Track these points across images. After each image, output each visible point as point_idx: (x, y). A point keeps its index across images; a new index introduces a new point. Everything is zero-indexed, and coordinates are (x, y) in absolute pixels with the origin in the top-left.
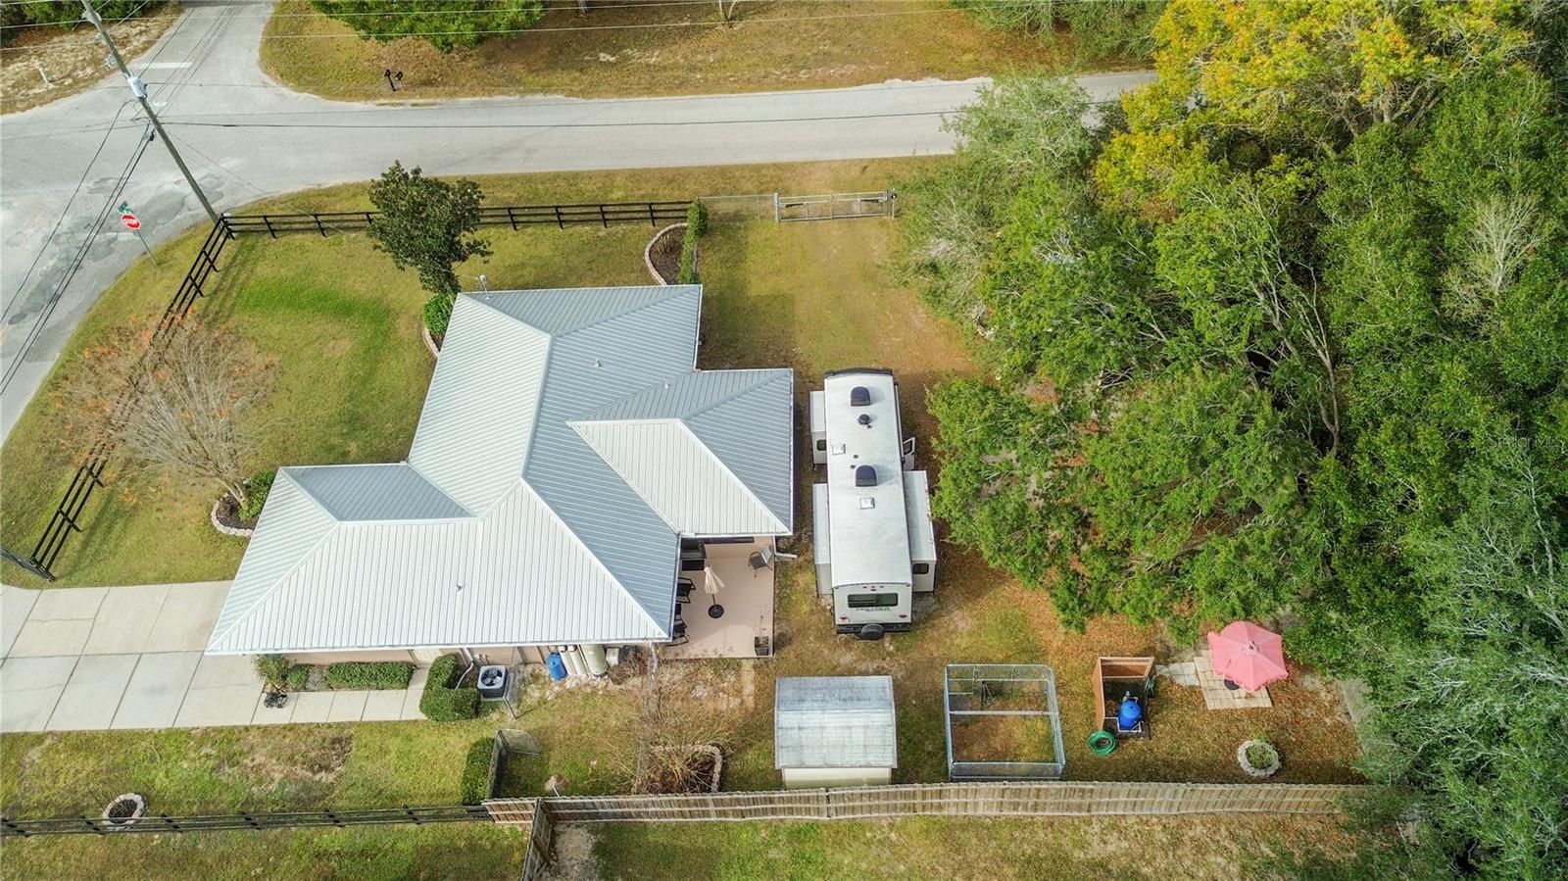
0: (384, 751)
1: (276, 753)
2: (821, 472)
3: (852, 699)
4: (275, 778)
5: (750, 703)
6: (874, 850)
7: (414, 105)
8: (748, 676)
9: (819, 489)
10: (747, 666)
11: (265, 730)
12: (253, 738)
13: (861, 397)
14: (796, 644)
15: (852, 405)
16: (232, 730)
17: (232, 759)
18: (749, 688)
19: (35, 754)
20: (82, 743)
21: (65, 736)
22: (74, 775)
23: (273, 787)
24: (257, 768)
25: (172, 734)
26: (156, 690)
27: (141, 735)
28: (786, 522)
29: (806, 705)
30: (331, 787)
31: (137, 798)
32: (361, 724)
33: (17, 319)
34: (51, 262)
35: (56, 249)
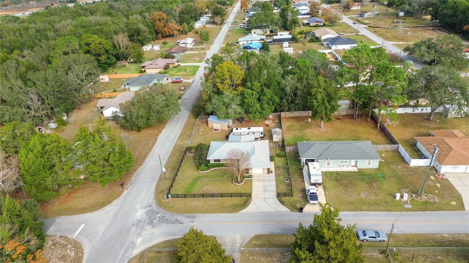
0: (278, 164)
1: (279, 171)
4: (282, 170)
7: (130, 185)
20: (278, 187)
22: (282, 186)
25: (276, 180)
26: (270, 183)
27: (276, 182)
30: (283, 167)
33: (182, 223)
34: (163, 224)
35: (158, 225)
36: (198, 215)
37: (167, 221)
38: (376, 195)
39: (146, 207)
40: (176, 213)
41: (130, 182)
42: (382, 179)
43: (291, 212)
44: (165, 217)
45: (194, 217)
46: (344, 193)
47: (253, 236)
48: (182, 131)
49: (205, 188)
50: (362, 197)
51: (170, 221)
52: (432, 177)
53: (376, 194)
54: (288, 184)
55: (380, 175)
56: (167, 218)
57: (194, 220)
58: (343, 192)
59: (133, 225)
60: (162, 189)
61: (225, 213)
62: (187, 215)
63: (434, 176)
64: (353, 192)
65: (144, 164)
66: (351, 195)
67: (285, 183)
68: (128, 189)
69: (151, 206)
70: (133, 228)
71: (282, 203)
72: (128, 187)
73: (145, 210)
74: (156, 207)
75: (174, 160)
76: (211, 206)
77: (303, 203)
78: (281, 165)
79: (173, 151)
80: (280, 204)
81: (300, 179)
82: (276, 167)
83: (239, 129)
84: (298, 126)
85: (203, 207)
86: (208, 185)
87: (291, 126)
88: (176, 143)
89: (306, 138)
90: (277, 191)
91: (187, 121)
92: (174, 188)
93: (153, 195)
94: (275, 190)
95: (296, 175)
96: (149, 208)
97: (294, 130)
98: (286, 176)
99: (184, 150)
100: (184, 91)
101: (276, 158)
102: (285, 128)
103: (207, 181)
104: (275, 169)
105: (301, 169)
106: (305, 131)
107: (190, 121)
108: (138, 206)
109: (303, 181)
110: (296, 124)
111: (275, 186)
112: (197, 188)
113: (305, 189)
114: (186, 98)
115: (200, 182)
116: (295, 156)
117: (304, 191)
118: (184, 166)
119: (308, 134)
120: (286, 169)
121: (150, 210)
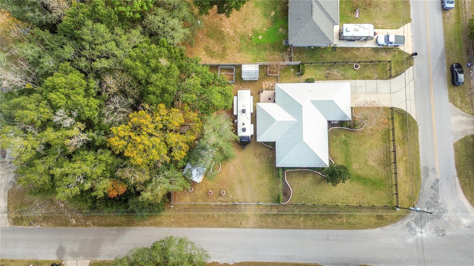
0: (320, 76)
1: (337, 76)
2: (252, 114)
3: (248, 73)
4: (335, 72)
5: (263, 83)
6: (246, 61)
8: (264, 87)
9: (252, 111)
10: (264, 89)
12: (341, 78)
13: (244, 130)
14: (257, 93)
15: (245, 128)
16: (345, 80)
17: (343, 75)
18: (264, 85)
19: (376, 76)
20: (369, 78)
21: (372, 79)
22: (367, 73)
23: (335, 70)
24: (338, 73)
25: (355, 79)
26: (361, 87)
27: (360, 79)
28: (258, 106)
29: (254, 72)
30: (326, 70)
31: (355, 68)
32: (325, 80)
33: (438, 181)
34: (440, 201)
35: (441, 206)
36: (422, 164)
37: (435, 198)
39: (411, 229)
40: (421, 191)
43: (414, 66)
44: (428, 201)
45: (426, 169)
46: (379, 8)
47: (451, 104)
49: (371, 163)
51: (434, 194)
54: (365, 66)
56: (430, 200)
57: (430, 168)
58: (378, 9)
59: (444, 235)
60: (373, 220)
61: (418, 135)
62: (422, 177)
67: (360, 69)
69: (409, 225)
70: (448, 233)
71: (397, 75)
73: (418, 229)
74: (410, 217)
75: (302, 219)
76: (404, 152)
77: (397, 52)
78: (322, 72)
79: (276, 226)
80: (400, 76)
81: (354, 52)
82: (327, 77)
83: (244, 127)
84: (211, 42)
85: (406, 162)
86: (366, 161)
87: (210, 52)
88: (253, 228)
89: (250, 35)
90: (377, 79)
91: (170, 226)
92: (373, 203)
93: (387, 228)
94: (374, 80)
95: (347, 56)
96: (413, 225)
97: (224, 49)
98: (347, 66)
99: (275, 211)
100: (11, 263)
101: (304, 77)
102: (216, 61)
103: (358, 164)
104: (332, 79)
105: (334, 49)
106: (228, 34)
107: (172, 220)
108: (410, 240)
109: (358, 49)
110: (203, 44)
111: (368, 81)
112: (372, 173)
113: (373, 48)
114: (54, 251)
115: (360, 173)
116: (300, 53)
117: (376, 50)
118: (321, 201)
119: (238, 30)
120: (331, 66)
121: (415, 222)
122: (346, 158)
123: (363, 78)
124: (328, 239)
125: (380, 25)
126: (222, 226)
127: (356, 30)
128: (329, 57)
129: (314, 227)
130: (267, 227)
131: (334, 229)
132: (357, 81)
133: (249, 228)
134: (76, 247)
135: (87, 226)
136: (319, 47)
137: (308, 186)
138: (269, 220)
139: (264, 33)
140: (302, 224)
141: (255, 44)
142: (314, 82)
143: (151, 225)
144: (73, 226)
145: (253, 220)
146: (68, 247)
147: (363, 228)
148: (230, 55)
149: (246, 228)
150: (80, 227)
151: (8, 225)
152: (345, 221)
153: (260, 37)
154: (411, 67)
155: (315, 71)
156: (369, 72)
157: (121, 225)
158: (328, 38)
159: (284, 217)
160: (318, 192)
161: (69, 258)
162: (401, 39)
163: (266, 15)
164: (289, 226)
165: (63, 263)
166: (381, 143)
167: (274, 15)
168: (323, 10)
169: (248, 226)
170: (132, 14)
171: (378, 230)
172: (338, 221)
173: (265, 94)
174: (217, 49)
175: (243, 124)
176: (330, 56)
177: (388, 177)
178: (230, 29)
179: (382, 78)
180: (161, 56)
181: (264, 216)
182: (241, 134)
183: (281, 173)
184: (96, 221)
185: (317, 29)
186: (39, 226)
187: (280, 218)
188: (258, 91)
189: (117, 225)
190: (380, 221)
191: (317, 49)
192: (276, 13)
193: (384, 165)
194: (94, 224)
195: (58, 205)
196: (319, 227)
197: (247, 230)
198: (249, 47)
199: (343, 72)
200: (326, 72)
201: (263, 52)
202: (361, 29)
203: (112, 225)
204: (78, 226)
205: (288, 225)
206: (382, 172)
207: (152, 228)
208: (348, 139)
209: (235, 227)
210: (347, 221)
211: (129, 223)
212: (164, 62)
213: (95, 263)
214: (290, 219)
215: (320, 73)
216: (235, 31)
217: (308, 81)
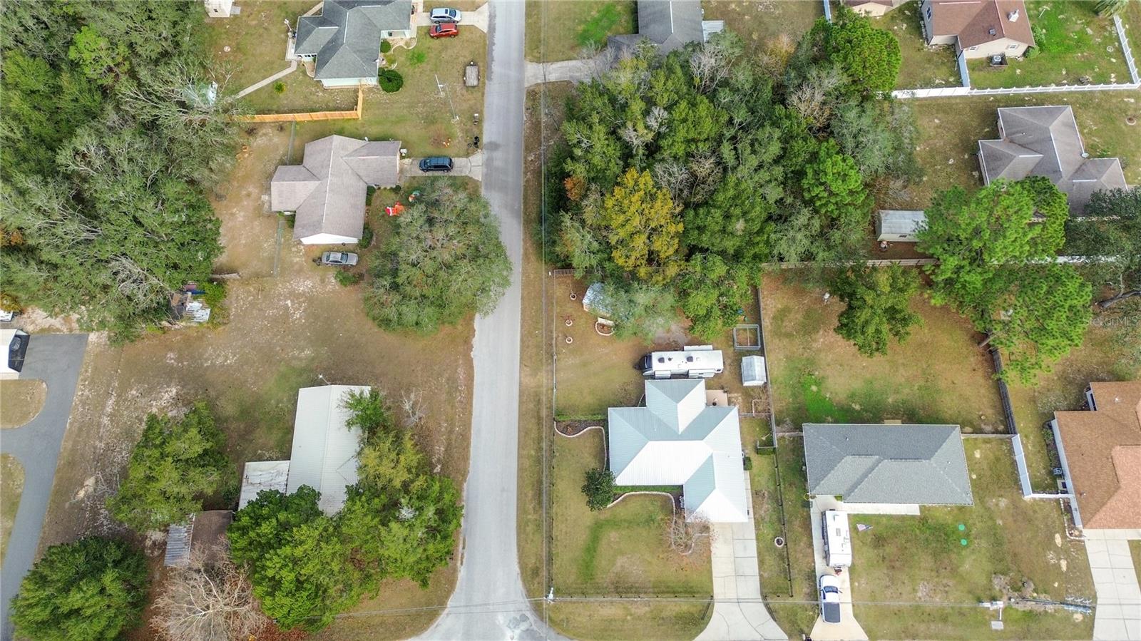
0: (759, 481)
1: (761, 509)
2: (686, 372)
3: (751, 365)
4: (767, 506)
7: (464, 548)
8: (732, 395)
9: (690, 373)
10: (730, 395)
11: (755, 514)
12: (757, 516)
14: (722, 383)
15: (664, 363)
16: (755, 523)
17: (763, 519)
18: (736, 395)
19: (766, 575)
20: (761, 562)
21: (760, 568)
22: (771, 560)
23: (769, 506)
24: (765, 512)
25: (757, 539)
26: (745, 548)
27: (758, 547)
28: (700, 383)
30: (769, 492)
31: (776, 539)
32: (751, 488)
38: (947, 592)
39: (517, 622)
41: (461, 538)
42: (964, 542)
46: (888, 584)
48: (522, 327)
49: (620, 561)
50: (920, 598)
52: (1058, 539)
53: (946, 589)
54: (781, 557)
55: (962, 528)
58: (886, 582)
60: (532, 561)
63: (1064, 537)
64: (904, 583)
65: (471, 469)
66: (900, 591)
67: (776, 548)
68: (464, 560)
71: (771, 611)
72: (462, 554)
73: (518, 632)
74: (535, 622)
75: (533, 453)
76: (639, 618)
77: (811, 613)
78: (765, 484)
79: (522, 415)
80: (769, 616)
81: (805, 539)
82: (756, 494)
83: (666, 360)
84: (799, 316)
85: (623, 621)
86: (622, 553)
87: (781, 315)
88: (520, 381)
89: (817, 373)
90: (761, 576)
91: (523, 274)
92: (557, 563)
93: (520, 584)
94: (757, 571)
95: (797, 524)
96: (524, 626)
97: (788, 335)
98: (777, 526)
99: (544, 413)
100: (480, 94)
101: (754, 457)
102: (768, 324)
103: (618, 540)
104: (754, 502)
105: (807, 505)
106: (815, 341)
107: (532, 276)
108: (501, 619)
109: (811, 545)
110: (793, 304)
111: (756, 561)
112: (604, 563)
113: (814, 571)
114: (494, 139)
115: (604, 542)
116: (793, 450)
117: (812, 576)
118: (559, 480)
119: (822, 355)
120: (777, 500)
121: (527, 630)
122: (625, 521)
123: (759, 554)
124: (503, 490)
125: (856, 584)
126: (522, 341)
127: (838, 532)
128: (790, 496)
129: (521, 469)
130: (521, 403)
131: (518, 499)
132: (754, 543)
133: (520, 378)
134: (498, 163)
135: (525, 173)
136: (806, 480)
137: (582, 461)
138: (531, 406)
139: (822, 393)
140: (525, 452)
141: (802, 380)
142: (745, 469)
143: (526, 249)
144: (525, 158)
145: (531, 382)
146: (498, 155)
147: (519, 546)
148: (781, 345)
149: (520, 373)
150: (523, 166)
151: (526, 85)
152: (530, 517)
153: (814, 388)
154: (786, 637)
155: (766, 475)
156: (772, 563)
157: (525, 213)
158: (818, 484)
159: (535, 427)
160: (572, 476)
161: (485, 156)
162: (833, 614)
163: (852, 396)
164: (523, 434)
165: (479, 150)
166: (652, 579)
167: (854, 409)
168: (865, 475)
169: (522, 375)
170: (806, 186)
171: (516, 568)
172: (530, 507)
173: (721, 396)
174: (788, 325)
175: (670, 359)
176: (793, 497)
177: (599, 588)
178: (823, 342)
179: (762, 585)
180: (746, 221)
181: (537, 399)
182: (655, 356)
183: (600, 417)
184: (531, 183)
185: (830, 465)
186: (525, 119)
187: (533, 420)
188: (725, 386)
189: (526, 209)
190: (529, 573)
191: (803, 475)
192: (858, 412)
193: (618, 582)
194: (527, 181)
195: (551, 139)
196: (520, 477)
197: (517, 375)
198: (796, 373)
199: (767, 519)
200: (766, 493)
201: (790, 393)
202: (840, 540)
203: (526, 203)
204: (525, 163)
205: (523, 432)
206: (604, 578)
207: (522, 251)
208: (656, 524)
209: (521, 358)
210: (529, 520)
211: (527, 222)
212: (740, 226)
213: (478, 186)
214: (532, 436)
215: (763, 483)
216: (819, 350)
217: (747, 462)
